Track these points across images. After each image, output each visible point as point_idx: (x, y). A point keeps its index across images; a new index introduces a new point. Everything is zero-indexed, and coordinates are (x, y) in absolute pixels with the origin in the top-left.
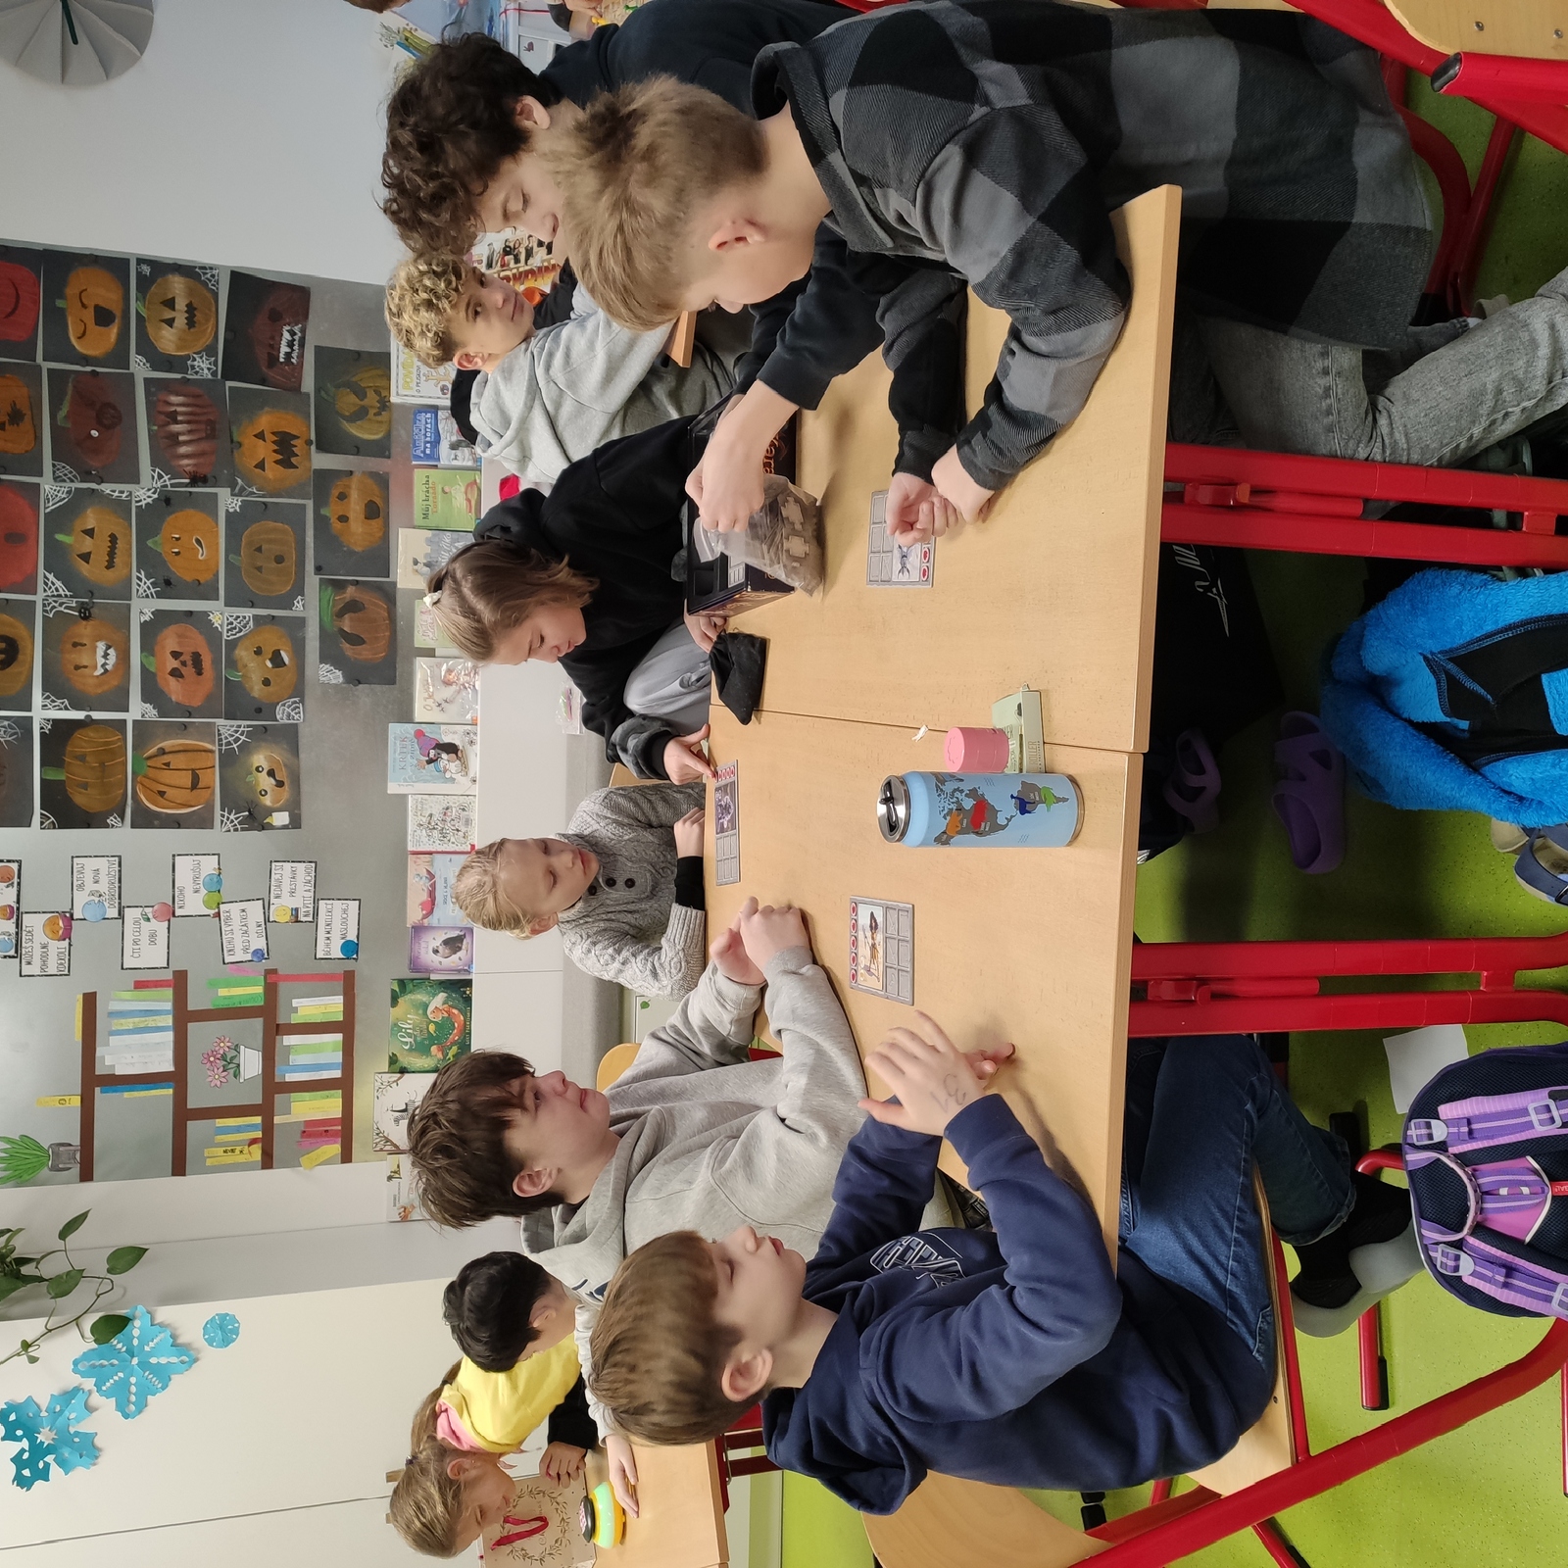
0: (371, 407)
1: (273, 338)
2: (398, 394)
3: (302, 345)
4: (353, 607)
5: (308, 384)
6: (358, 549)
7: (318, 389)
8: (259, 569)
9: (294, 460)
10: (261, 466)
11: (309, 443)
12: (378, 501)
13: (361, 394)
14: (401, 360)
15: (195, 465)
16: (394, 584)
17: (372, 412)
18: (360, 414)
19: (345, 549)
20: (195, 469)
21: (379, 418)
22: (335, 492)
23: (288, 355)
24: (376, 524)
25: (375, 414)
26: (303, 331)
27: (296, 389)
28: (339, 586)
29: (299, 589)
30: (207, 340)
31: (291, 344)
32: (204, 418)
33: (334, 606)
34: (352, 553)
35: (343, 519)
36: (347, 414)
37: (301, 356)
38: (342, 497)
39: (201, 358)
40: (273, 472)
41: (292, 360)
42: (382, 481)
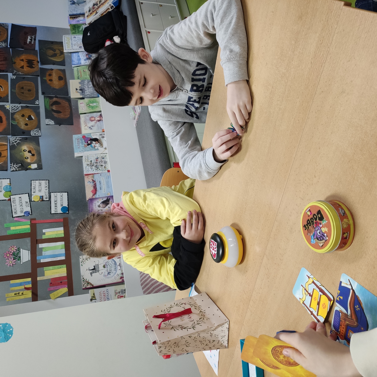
0: (58, 53)
1: (25, 38)
2: (65, 50)
3: (35, 40)
4: (56, 103)
5: (37, 48)
6: (57, 88)
7: (40, 49)
8: (23, 93)
9: (33, 66)
10: (22, 67)
11: (38, 62)
12: (62, 76)
13: (54, 50)
14: (66, 42)
16: (70, 97)
17: (58, 55)
18: (55, 55)
19: (52, 88)
22: (48, 74)
23: (30, 42)
24: (62, 81)
25: (59, 55)
26: (35, 37)
27: (34, 49)
28: (51, 98)
29: (37, 98)
30: (4, 38)
31: (31, 40)
32: (3, 56)
33: (50, 103)
34: (54, 89)
35: (51, 80)
36: (50, 55)
37: (35, 42)
38: (50, 75)
39: (2, 43)
40: (26, 69)
41: (32, 43)
42: (64, 71)
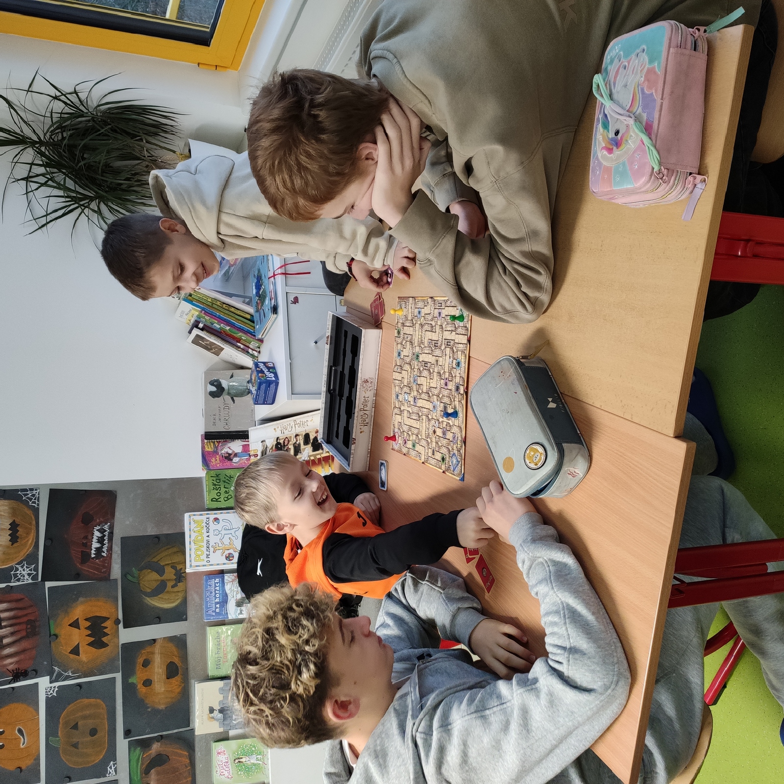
0: (169, 580)
1: (86, 537)
2: (191, 566)
3: (111, 539)
4: (159, 761)
5: (116, 571)
6: (162, 707)
7: (124, 576)
8: (75, 746)
9: (105, 639)
10: (76, 651)
11: (117, 622)
12: (176, 660)
13: (160, 571)
14: (193, 538)
15: (17, 662)
16: (193, 730)
17: (170, 584)
18: (160, 589)
19: (149, 710)
20: (16, 666)
21: (176, 589)
22: (140, 660)
23: (99, 551)
24: (176, 681)
25: (173, 587)
26: (111, 528)
27: (105, 576)
28: (145, 744)
29: (112, 755)
30: (28, 550)
31: (101, 540)
32: (25, 619)
33: (142, 764)
34: (156, 712)
35: (148, 683)
36: (149, 590)
37: (110, 549)
38: (146, 663)
39: (22, 567)
40: (87, 654)
41: (103, 554)
42: (180, 642)
